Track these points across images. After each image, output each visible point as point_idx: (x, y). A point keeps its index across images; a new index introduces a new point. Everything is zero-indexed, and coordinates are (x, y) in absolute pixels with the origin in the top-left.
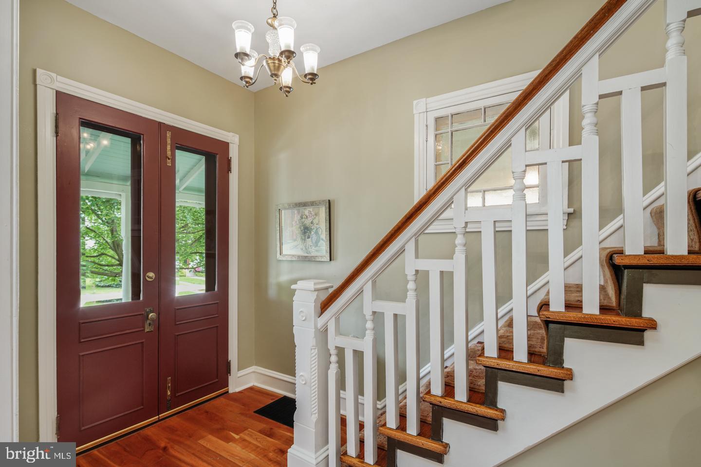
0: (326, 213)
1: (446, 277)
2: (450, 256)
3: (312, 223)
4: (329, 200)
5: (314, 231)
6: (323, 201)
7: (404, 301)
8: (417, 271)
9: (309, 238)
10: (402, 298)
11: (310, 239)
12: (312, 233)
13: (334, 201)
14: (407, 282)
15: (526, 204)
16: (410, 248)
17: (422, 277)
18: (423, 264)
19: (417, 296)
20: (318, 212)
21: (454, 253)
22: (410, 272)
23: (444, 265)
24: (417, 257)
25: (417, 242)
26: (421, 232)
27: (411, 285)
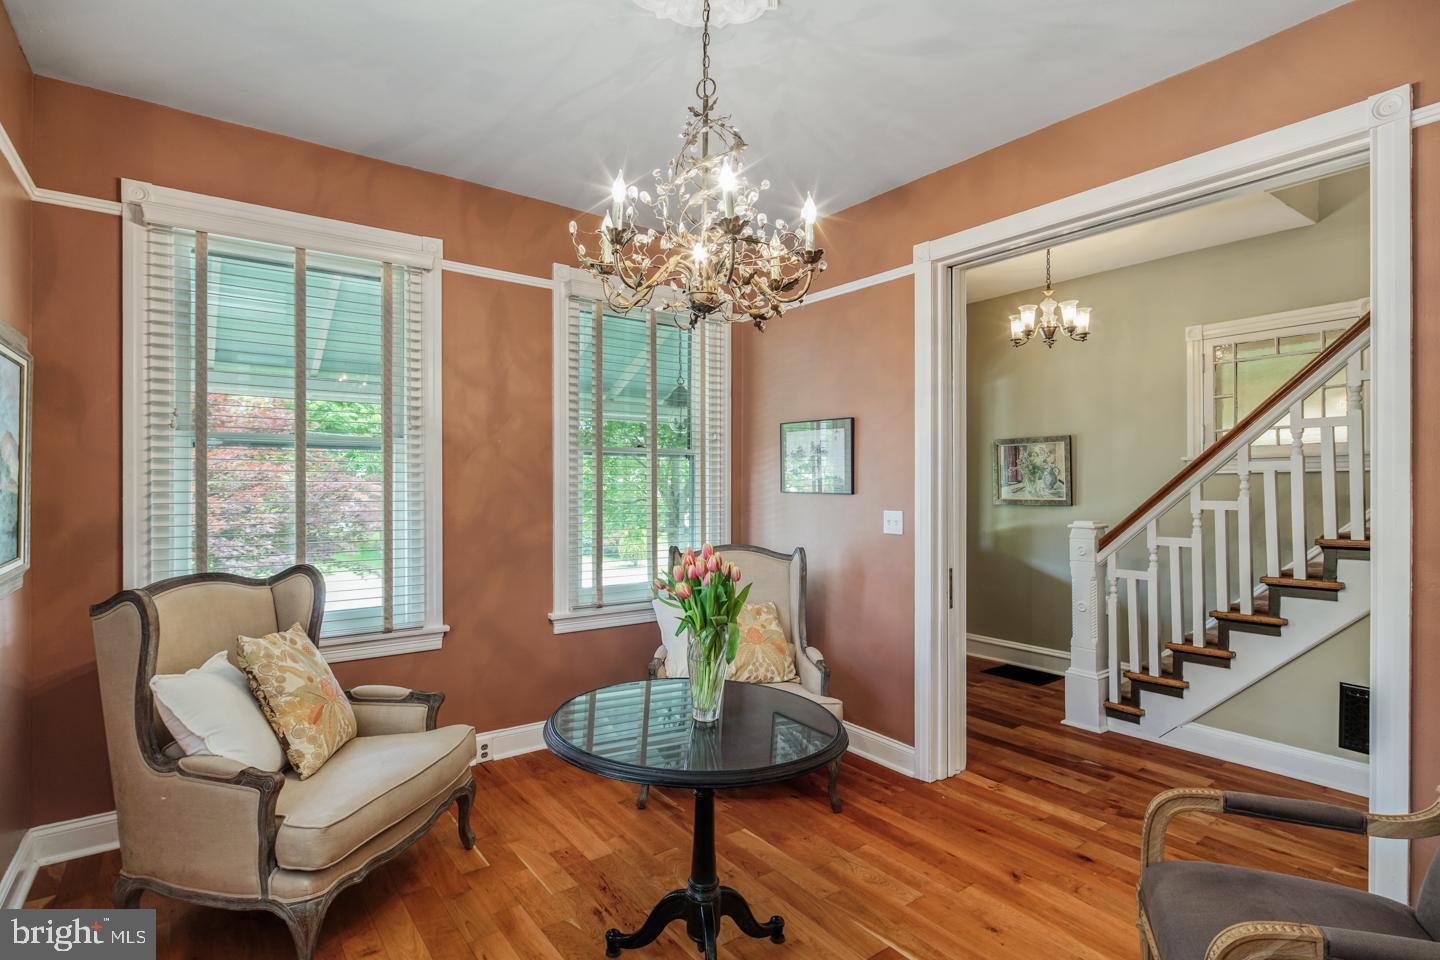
0: (1066, 450)
1: (1231, 517)
2: (1235, 497)
3: (1045, 461)
4: (1070, 437)
5: (1048, 470)
6: (1062, 437)
7: (1190, 537)
8: (1202, 511)
9: (1040, 479)
10: (1187, 533)
11: (1042, 481)
12: (1046, 473)
13: (1076, 437)
14: (1193, 520)
15: (1334, 443)
16: (1196, 492)
17: (1207, 517)
18: (1208, 505)
19: (1203, 531)
20: (1054, 450)
21: (1238, 495)
22: (1195, 511)
23: (1230, 505)
24: (1202, 499)
25: (1202, 486)
26: (1213, 473)
27: (1197, 523)
